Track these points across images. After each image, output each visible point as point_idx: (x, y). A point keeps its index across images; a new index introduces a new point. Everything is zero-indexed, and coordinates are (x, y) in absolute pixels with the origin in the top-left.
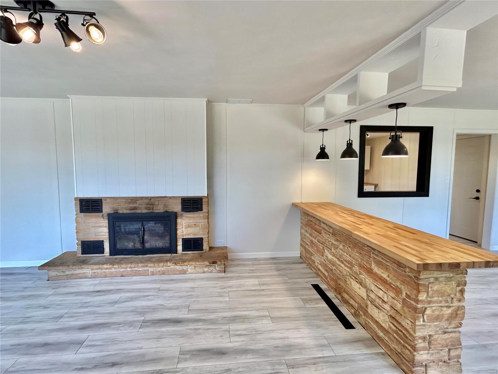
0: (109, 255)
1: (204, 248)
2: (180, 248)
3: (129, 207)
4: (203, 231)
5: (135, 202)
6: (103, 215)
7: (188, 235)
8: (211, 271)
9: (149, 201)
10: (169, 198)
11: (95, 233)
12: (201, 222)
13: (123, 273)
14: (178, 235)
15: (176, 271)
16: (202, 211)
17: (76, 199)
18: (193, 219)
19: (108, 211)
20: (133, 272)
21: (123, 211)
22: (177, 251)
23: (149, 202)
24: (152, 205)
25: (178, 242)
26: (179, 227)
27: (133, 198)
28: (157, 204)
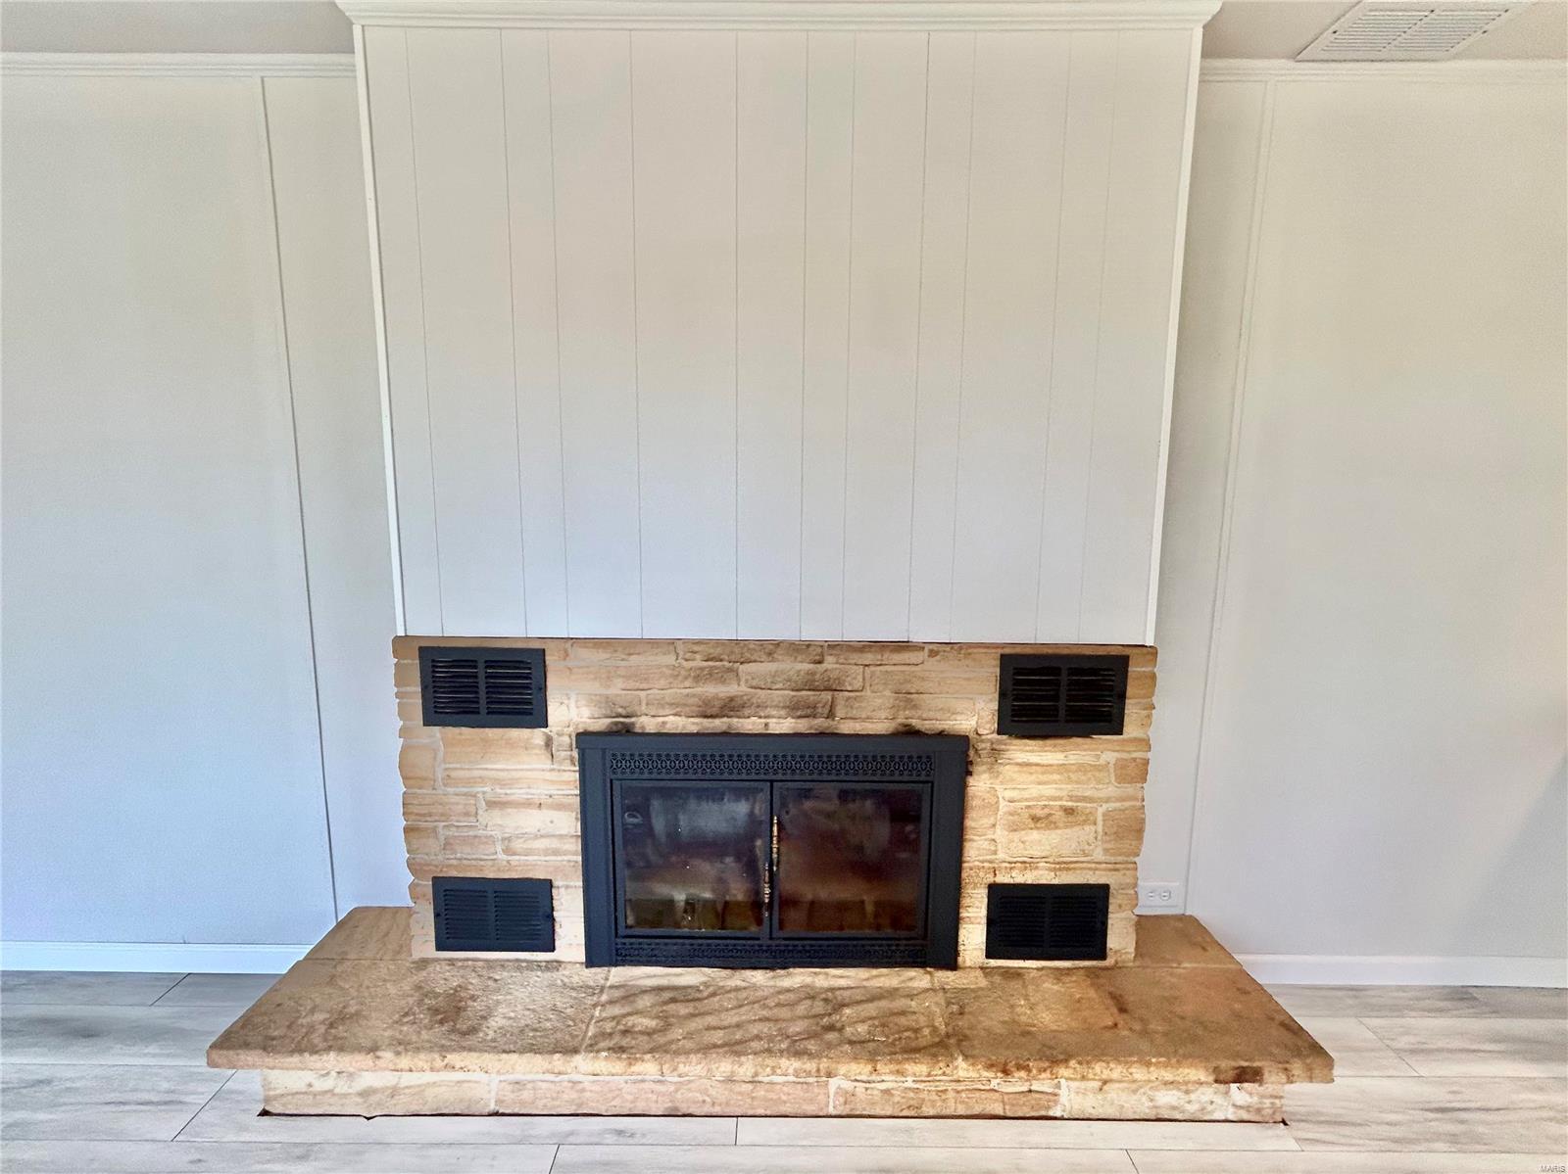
0: (583, 958)
1: (1112, 942)
2: (973, 936)
3: (691, 701)
4: (1109, 846)
5: (730, 670)
6: (548, 742)
7: (1028, 864)
8: (1203, 1109)
9: (812, 666)
10: (931, 651)
11: (509, 839)
12: (1108, 800)
13: (679, 1096)
14: (965, 865)
15: (988, 1095)
16: (1120, 733)
17: (400, 643)
18: (1056, 777)
19: (576, 719)
20: (740, 1093)
21: (661, 719)
22: (955, 952)
23: (813, 674)
24: (828, 689)
25: (965, 902)
26: (977, 822)
27: (719, 650)
28: (858, 685)
